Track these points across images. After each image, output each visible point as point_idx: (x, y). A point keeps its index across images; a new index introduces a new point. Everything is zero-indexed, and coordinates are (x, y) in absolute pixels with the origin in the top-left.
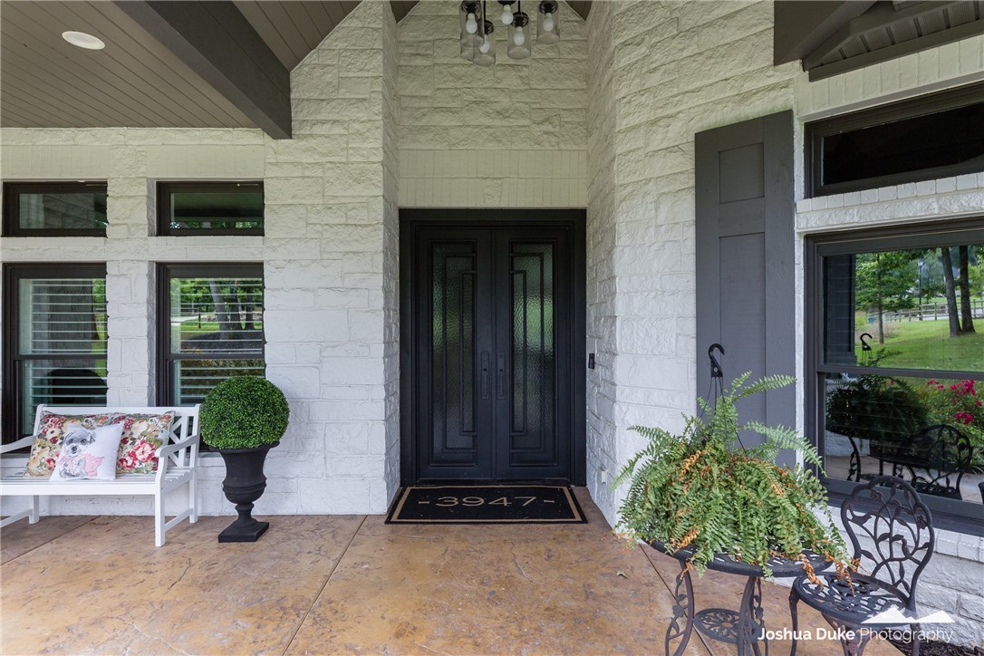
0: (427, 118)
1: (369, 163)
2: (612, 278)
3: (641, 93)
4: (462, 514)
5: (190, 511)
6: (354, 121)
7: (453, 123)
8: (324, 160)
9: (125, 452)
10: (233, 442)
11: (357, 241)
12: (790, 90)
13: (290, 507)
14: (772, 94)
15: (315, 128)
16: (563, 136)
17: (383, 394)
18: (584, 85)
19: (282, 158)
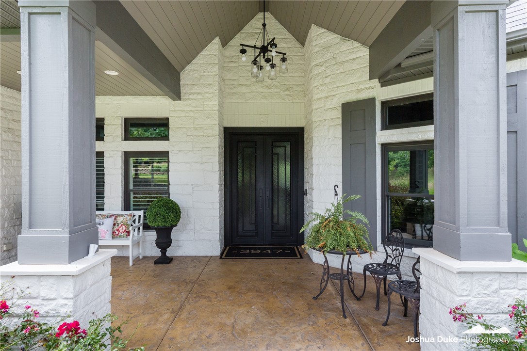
0: (236, 89)
1: (213, 110)
2: (312, 158)
3: (323, 85)
4: (250, 255)
5: (140, 254)
6: (206, 93)
7: (247, 91)
8: (194, 109)
9: (115, 229)
10: (161, 224)
11: (207, 142)
12: (375, 90)
13: (180, 253)
14: (369, 91)
15: (190, 96)
16: (294, 96)
17: (218, 206)
18: (303, 74)
19: (177, 109)
